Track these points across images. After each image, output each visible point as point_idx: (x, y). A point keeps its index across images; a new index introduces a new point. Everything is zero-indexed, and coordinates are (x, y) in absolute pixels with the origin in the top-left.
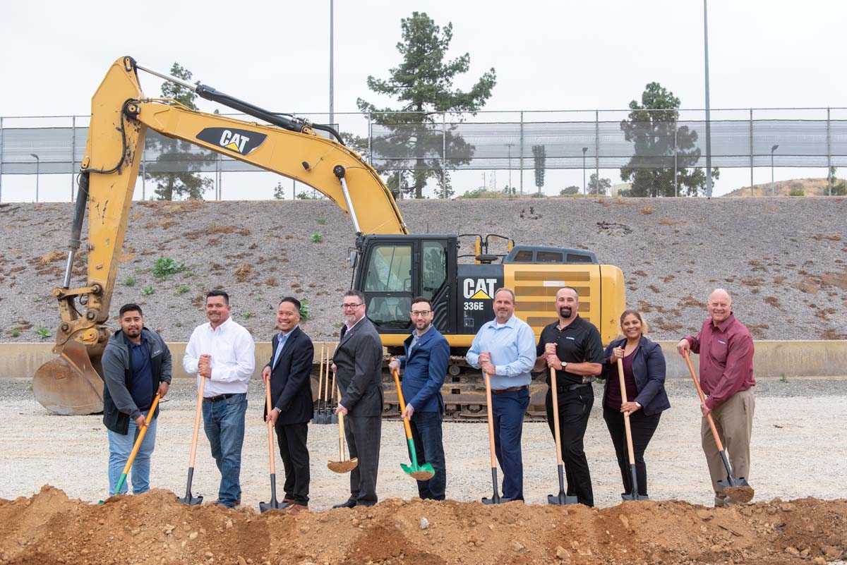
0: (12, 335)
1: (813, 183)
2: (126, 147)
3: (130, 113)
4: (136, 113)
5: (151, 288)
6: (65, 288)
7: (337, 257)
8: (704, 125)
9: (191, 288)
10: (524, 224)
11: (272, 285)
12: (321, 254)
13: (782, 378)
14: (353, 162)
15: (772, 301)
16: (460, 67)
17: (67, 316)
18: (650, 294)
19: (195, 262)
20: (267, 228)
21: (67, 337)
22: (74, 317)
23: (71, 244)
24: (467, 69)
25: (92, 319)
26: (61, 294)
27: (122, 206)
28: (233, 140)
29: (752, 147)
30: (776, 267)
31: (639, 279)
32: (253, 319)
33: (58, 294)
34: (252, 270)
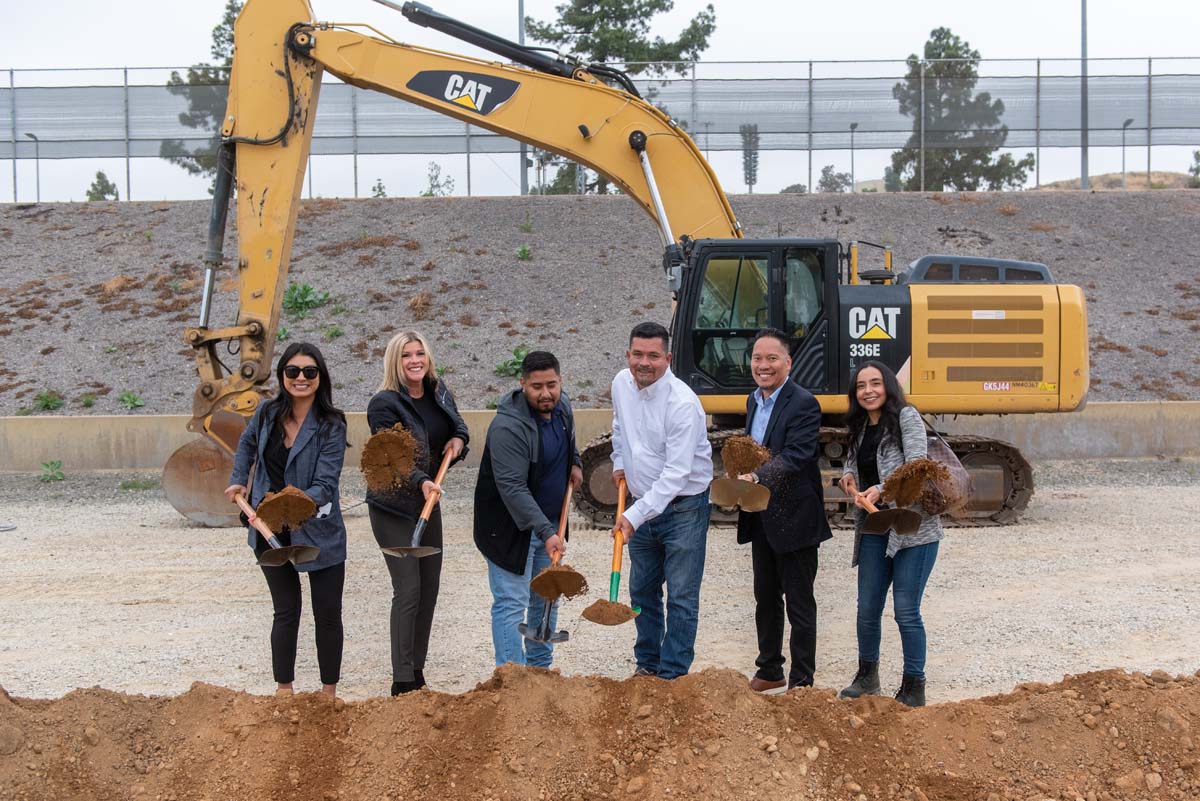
0: (82, 403)
1: (1137, 179)
2: (294, 103)
3: (298, 47)
4: (308, 46)
5: (284, 331)
6: (201, 328)
7: (559, 281)
8: (1078, 82)
9: (346, 329)
10: (829, 230)
11: (469, 325)
12: (533, 277)
17: (208, 372)
19: (342, 290)
20: (443, 238)
21: (209, 405)
22: (218, 376)
23: (209, 257)
24: (671, 6)
25: (249, 376)
26: (199, 338)
28: (465, 92)
29: (1149, 115)
32: (450, 376)
33: (193, 337)
34: (434, 301)
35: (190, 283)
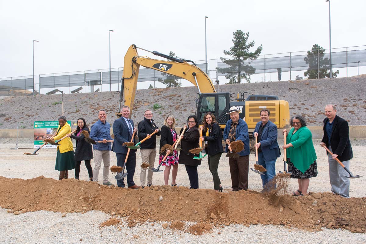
2: (133, 71)
3: (134, 61)
4: (136, 61)
8: (329, 54)
9: (163, 112)
10: (264, 90)
11: (185, 111)
13: (354, 139)
14: (199, 71)
15: (352, 112)
16: (251, 45)
18: (305, 111)
19: (165, 105)
20: (186, 94)
23: (120, 100)
24: (254, 45)
26: (117, 114)
27: (133, 89)
28: (163, 67)
29: (347, 60)
30: (354, 100)
31: (302, 106)
34: (180, 107)
35: (139, 104)
